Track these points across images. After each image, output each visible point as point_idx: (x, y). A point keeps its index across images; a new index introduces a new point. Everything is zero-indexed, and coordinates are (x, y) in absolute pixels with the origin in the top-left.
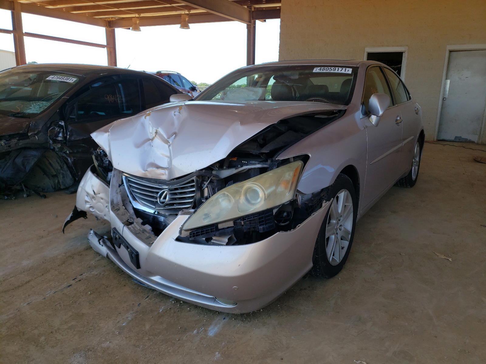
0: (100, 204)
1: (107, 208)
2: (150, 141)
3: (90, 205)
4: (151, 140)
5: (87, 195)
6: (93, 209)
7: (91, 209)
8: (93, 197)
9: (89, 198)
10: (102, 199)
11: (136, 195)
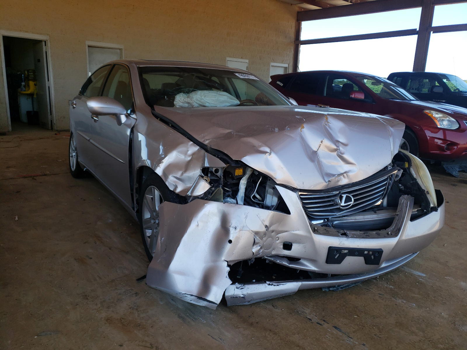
1: (276, 240)
4: (316, 152)
5: (255, 235)
9: (258, 238)
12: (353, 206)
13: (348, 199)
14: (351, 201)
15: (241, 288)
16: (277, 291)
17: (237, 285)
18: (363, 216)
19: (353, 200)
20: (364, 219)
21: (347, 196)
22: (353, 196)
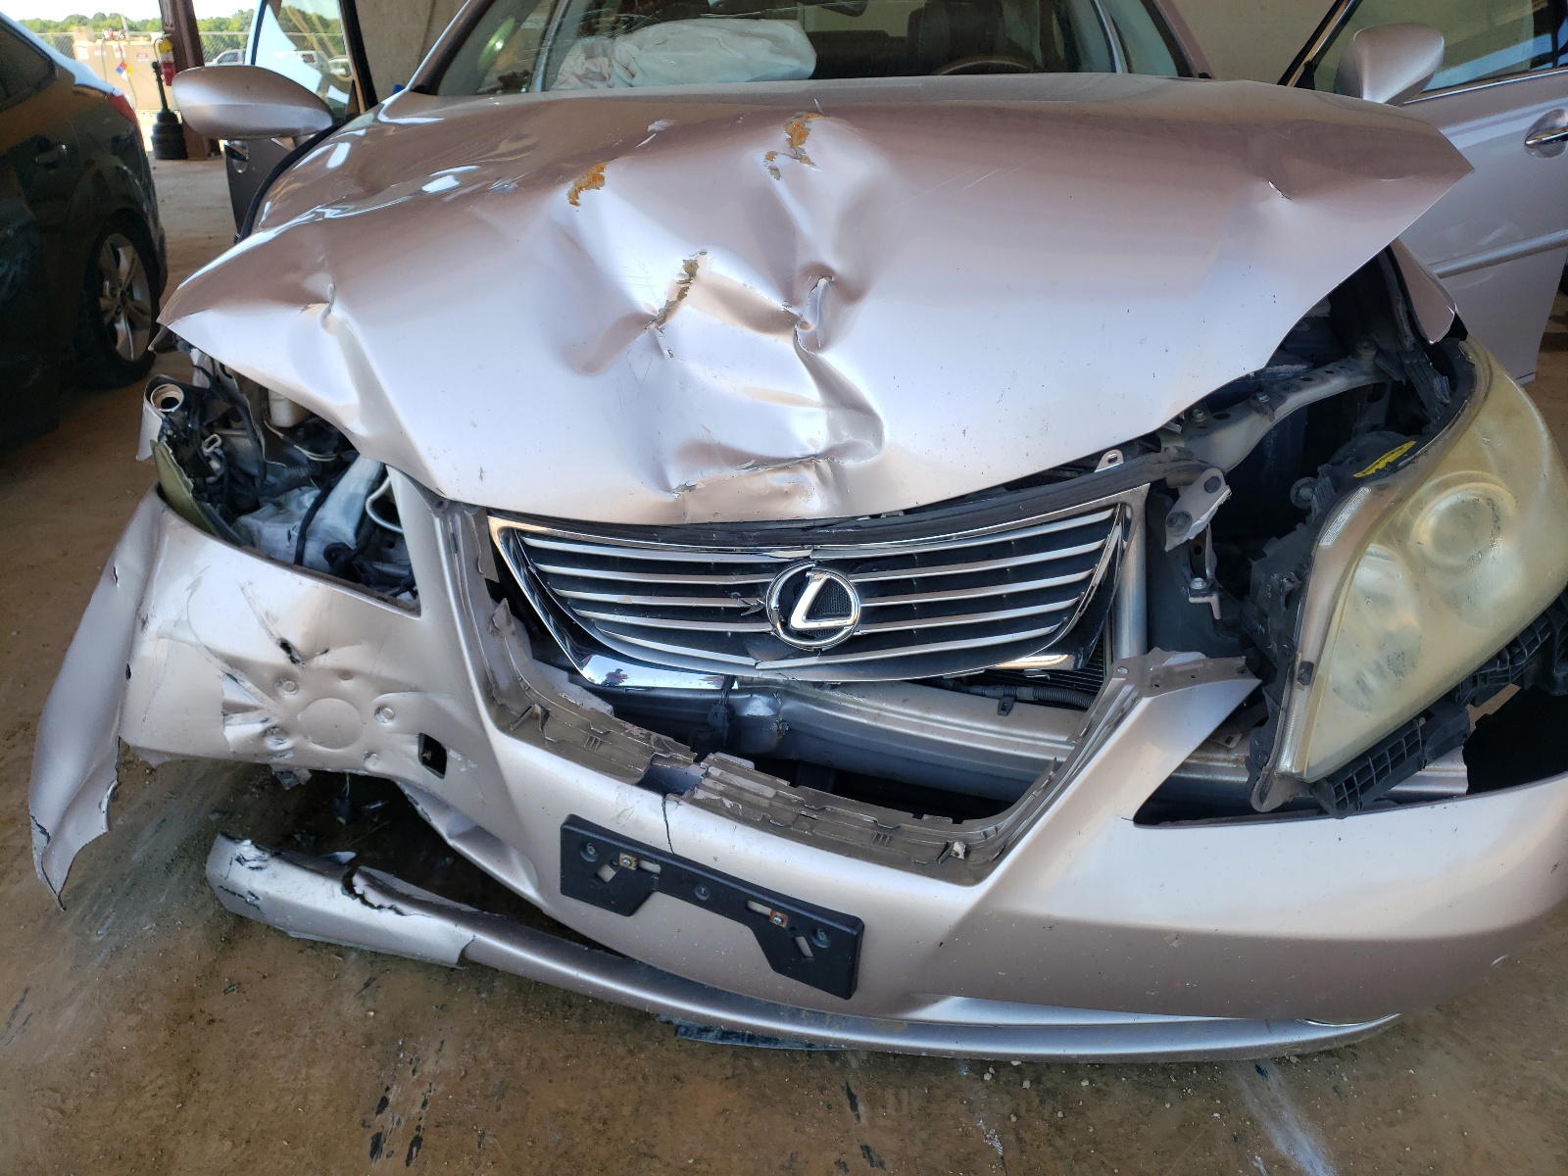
0: (328, 705)
1: (382, 717)
2: (653, 326)
3: (266, 720)
4: (654, 320)
5: (228, 669)
6: (281, 741)
7: (271, 744)
8: (282, 678)
9: (248, 684)
10: (346, 674)
11: (586, 620)
12: (853, 644)
13: (829, 602)
14: (845, 612)
15: (254, 864)
16: (365, 929)
17: (246, 849)
18: (920, 710)
19: (856, 606)
20: (922, 728)
21: (829, 582)
22: (865, 590)
